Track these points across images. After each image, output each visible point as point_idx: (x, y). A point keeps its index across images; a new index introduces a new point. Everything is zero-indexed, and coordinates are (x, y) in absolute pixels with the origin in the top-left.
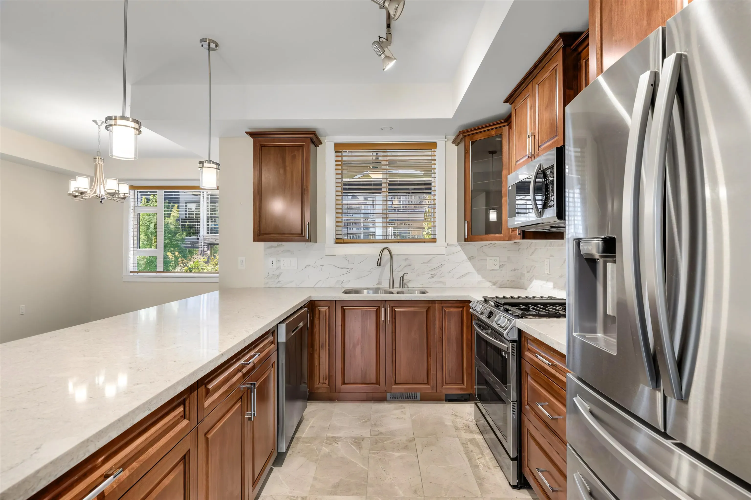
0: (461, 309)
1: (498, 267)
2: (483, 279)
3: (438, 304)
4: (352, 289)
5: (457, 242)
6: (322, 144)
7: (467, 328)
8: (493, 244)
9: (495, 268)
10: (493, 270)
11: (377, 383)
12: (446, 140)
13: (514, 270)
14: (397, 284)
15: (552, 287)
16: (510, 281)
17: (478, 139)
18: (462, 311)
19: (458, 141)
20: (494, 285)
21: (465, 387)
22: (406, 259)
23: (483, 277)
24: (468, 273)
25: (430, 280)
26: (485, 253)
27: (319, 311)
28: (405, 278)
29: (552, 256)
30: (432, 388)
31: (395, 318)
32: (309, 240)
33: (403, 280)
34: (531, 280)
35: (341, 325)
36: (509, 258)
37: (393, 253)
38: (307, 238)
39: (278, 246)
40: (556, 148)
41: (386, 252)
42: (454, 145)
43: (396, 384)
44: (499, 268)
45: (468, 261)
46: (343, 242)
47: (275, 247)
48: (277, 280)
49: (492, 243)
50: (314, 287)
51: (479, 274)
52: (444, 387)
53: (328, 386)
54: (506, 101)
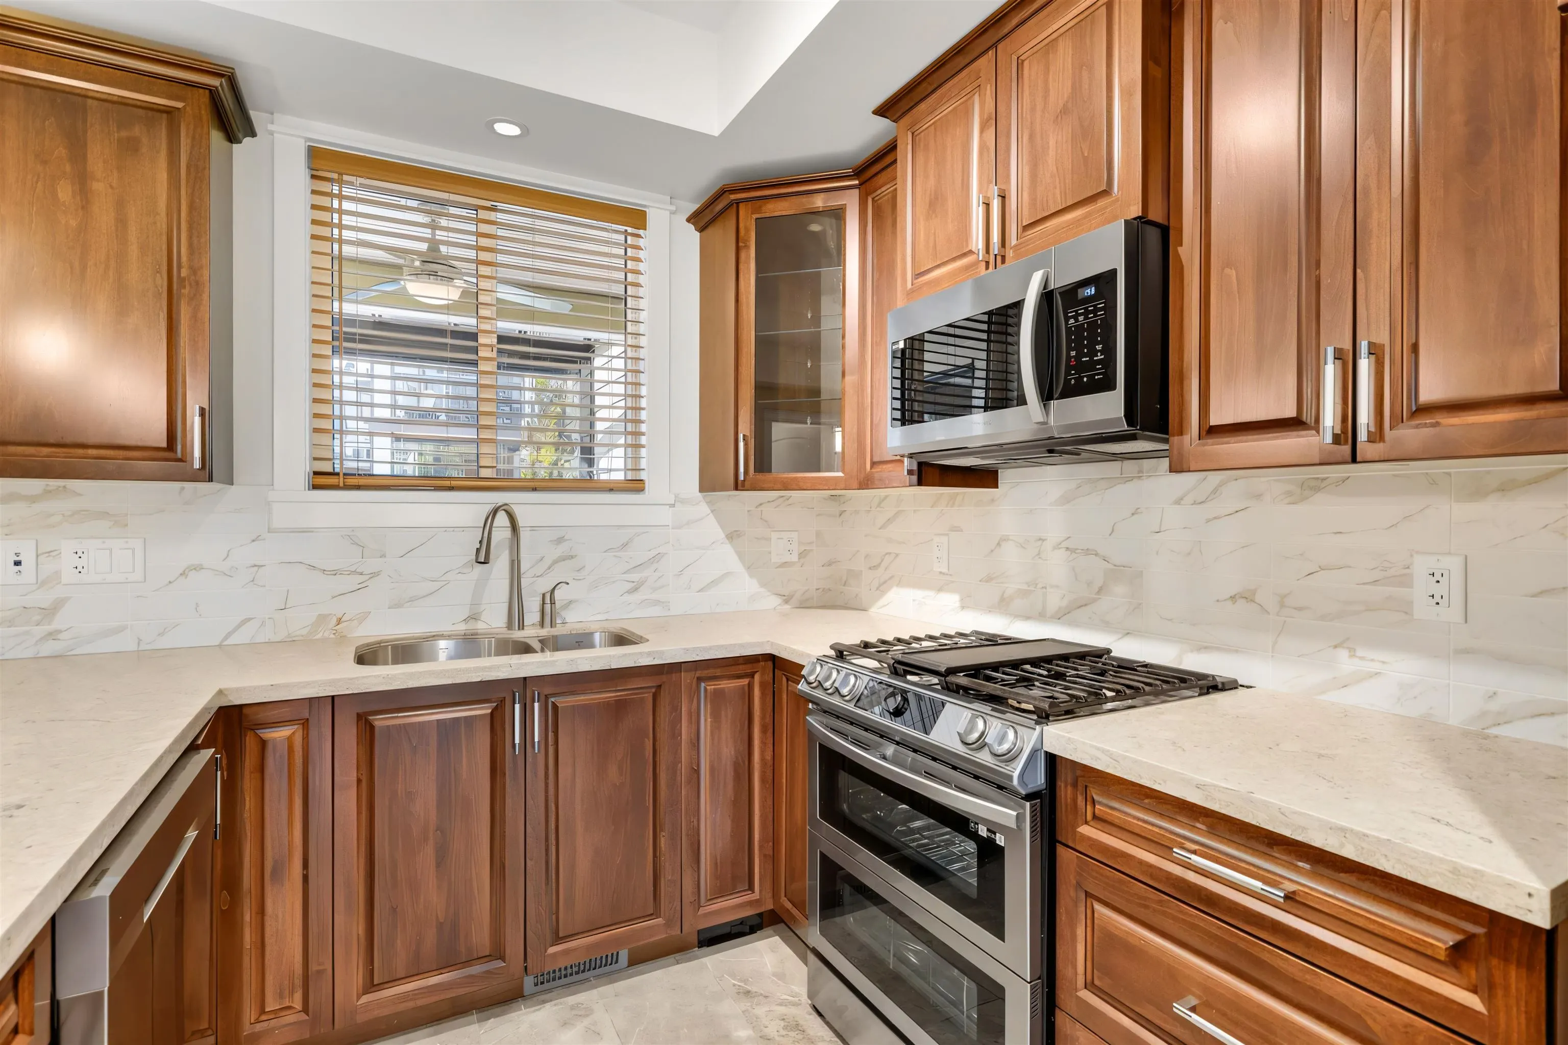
0: (745, 681)
1: (794, 558)
2: (762, 590)
3: (686, 671)
4: (380, 643)
5: (700, 491)
6: (253, 134)
7: (764, 730)
8: (785, 498)
9: (788, 558)
10: (785, 565)
11: (498, 953)
12: (673, 208)
13: (830, 564)
14: (532, 616)
15: (958, 604)
16: (821, 590)
17: (776, 214)
18: (750, 686)
19: (708, 217)
20: (786, 602)
21: (756, 895)
22: (560, 540)
23: (763, 584)
24: (727, 574)
25: (627, 598)
26: (766, 521)
27: (263, 743)
28: (558, 594)
29: (956, 529)
30: (668, 924)
31: (556, 732)
32: (206, 474)
33: (553, 603)
34: (882, 588)
35: (359, 781)
36: (818, 534)
37: (521, 522)
38: (197, 465)
39: (47, 493)
40: (1125, 221)
41: (502, 519)
42: (691, 227)
43: (558, 939)
44: (797, 560)
45: (727, 541)
46: (341, 485)
47: (32, 499)
48: (46, 628)
49: (782, 497)
50: (220, 646)
51: (751, 576)
52: (702, 911)
53: (304, 1017)
54: (883, 111)
